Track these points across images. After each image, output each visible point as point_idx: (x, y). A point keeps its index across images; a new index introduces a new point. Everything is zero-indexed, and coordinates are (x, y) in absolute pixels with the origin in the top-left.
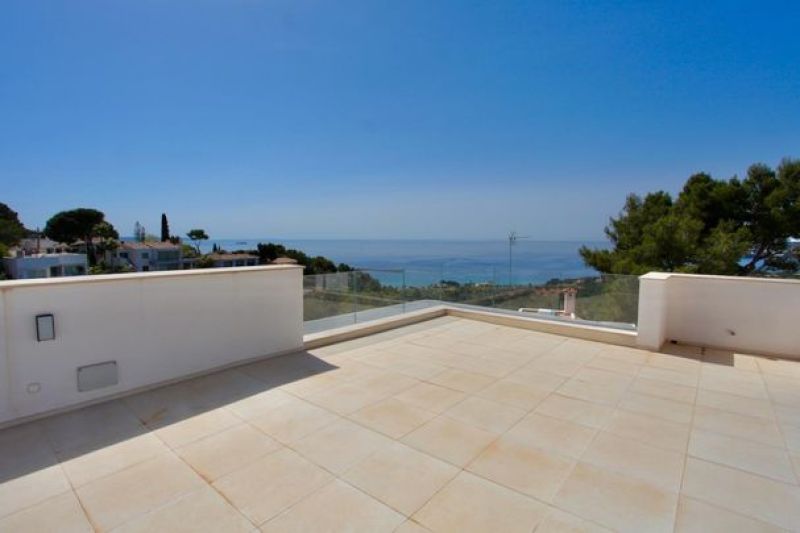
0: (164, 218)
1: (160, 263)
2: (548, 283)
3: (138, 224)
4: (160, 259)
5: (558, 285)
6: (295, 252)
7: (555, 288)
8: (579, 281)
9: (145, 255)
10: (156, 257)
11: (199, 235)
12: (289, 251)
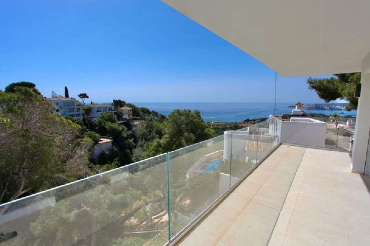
0: (66, 89)
1: (65, 107)
2: (245, 121)
3: (53, 92)
4: (65, 106)
5: (249, 122)
6: (130, 104)
7: (248, 123)
8: (258, 120)
9: (57, 104)
10: (63, 105)
11: (84, 96)
12: (128, 104)
